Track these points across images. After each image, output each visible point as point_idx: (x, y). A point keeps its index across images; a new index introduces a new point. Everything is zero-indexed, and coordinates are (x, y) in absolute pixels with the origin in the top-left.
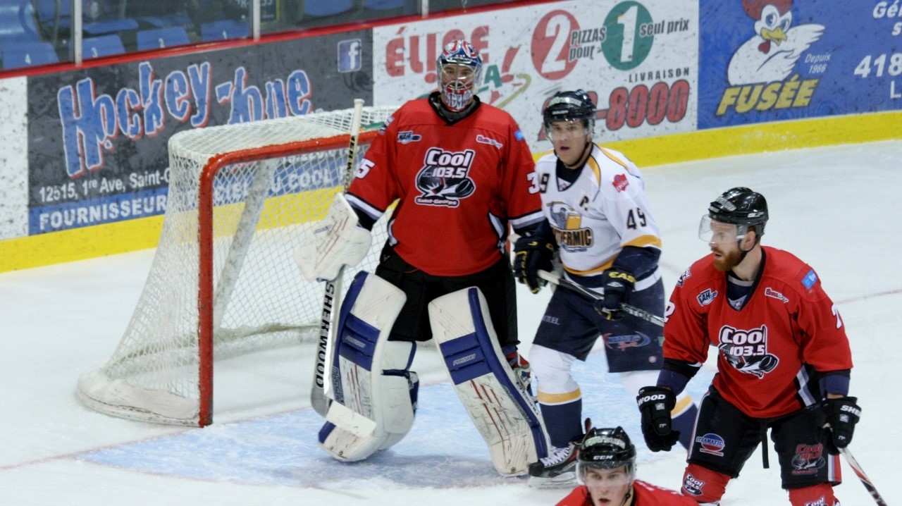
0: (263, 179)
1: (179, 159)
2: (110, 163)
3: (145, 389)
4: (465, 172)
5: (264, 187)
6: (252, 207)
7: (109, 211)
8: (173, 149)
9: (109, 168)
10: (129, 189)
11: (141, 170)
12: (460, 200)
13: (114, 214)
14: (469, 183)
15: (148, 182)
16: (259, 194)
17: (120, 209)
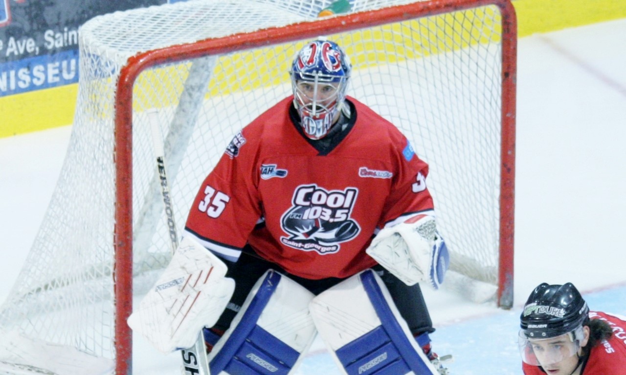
0: (202, 71)
1: (92, 57)
2: (19, 18)
3: (48, 344)
4: (347, 214)
5: (202, 82)
6: (186, 106)
7: (18, 79)
8: (84, 43)
9: (18, 25)
10: (43, 51)
11: (58, 27)
12: (341, 245)
13: (24, 82)
14: (352, 225)
15: (68, 41)
16: (196, 89)
17: (32, 76)
